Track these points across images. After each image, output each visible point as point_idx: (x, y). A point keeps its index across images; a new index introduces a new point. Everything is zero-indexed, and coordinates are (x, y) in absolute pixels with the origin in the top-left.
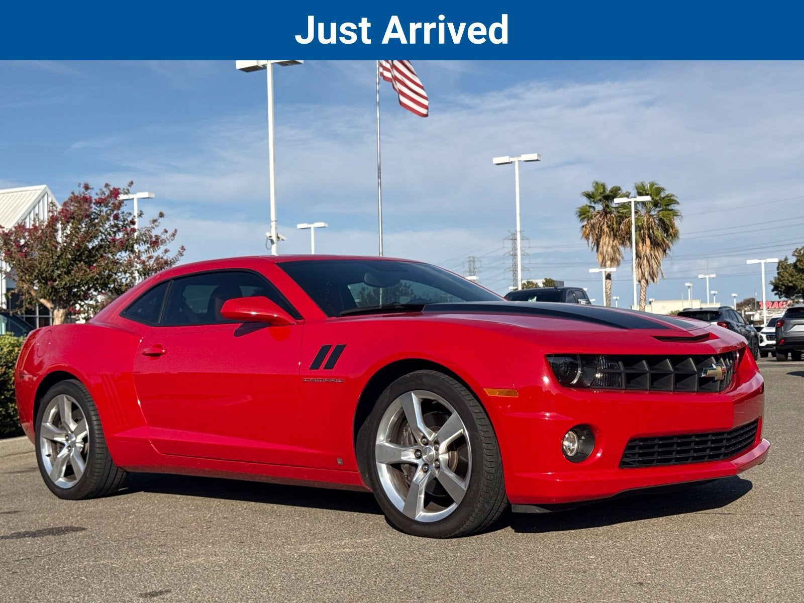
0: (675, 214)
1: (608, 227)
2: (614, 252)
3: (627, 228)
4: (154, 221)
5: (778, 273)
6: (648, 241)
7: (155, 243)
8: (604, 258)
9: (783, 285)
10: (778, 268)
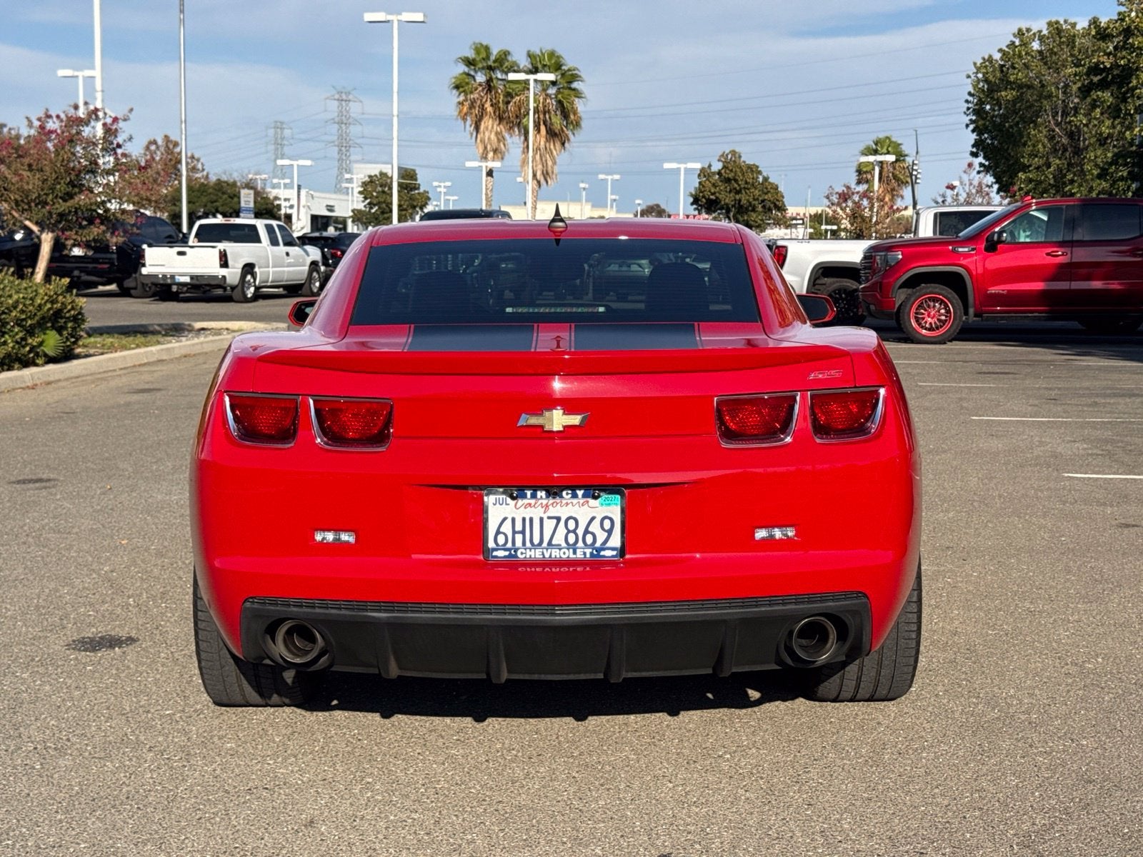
0: (578, 94)
1: (492, 105)
2: (499, 141)
3: (517, 109)
5: (700, 183)
6: (543, 128)
8: (486, 148)
9: (704, 197)
10: (700, 176)
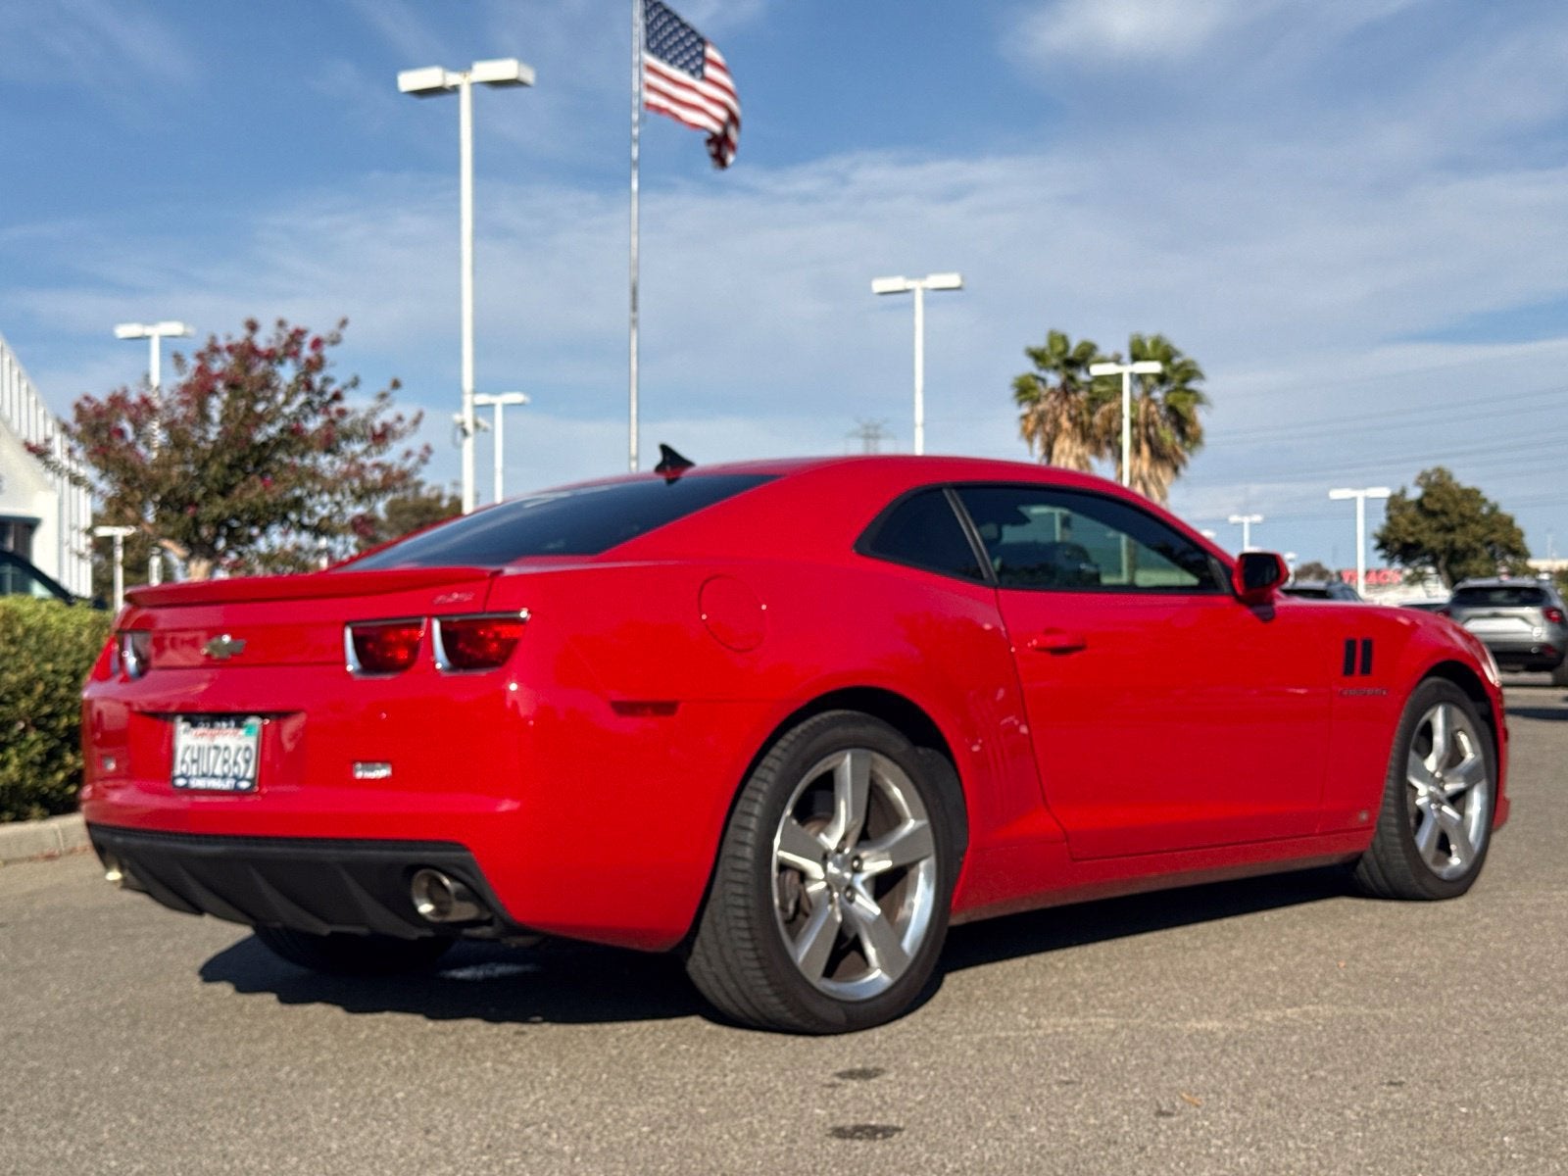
0: (1198, 398)
1: (1071, 419)
3: (1106, 422)
4: (383, 396)
5: (1390, 518)
6: (1145, 447)
7: (382, 437)
9: (1396, 538)
10: (1388, 508)
